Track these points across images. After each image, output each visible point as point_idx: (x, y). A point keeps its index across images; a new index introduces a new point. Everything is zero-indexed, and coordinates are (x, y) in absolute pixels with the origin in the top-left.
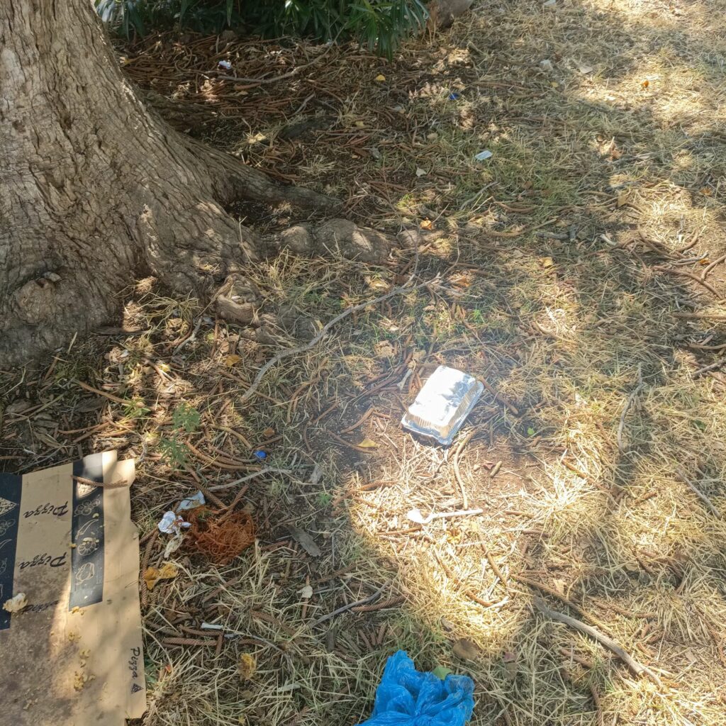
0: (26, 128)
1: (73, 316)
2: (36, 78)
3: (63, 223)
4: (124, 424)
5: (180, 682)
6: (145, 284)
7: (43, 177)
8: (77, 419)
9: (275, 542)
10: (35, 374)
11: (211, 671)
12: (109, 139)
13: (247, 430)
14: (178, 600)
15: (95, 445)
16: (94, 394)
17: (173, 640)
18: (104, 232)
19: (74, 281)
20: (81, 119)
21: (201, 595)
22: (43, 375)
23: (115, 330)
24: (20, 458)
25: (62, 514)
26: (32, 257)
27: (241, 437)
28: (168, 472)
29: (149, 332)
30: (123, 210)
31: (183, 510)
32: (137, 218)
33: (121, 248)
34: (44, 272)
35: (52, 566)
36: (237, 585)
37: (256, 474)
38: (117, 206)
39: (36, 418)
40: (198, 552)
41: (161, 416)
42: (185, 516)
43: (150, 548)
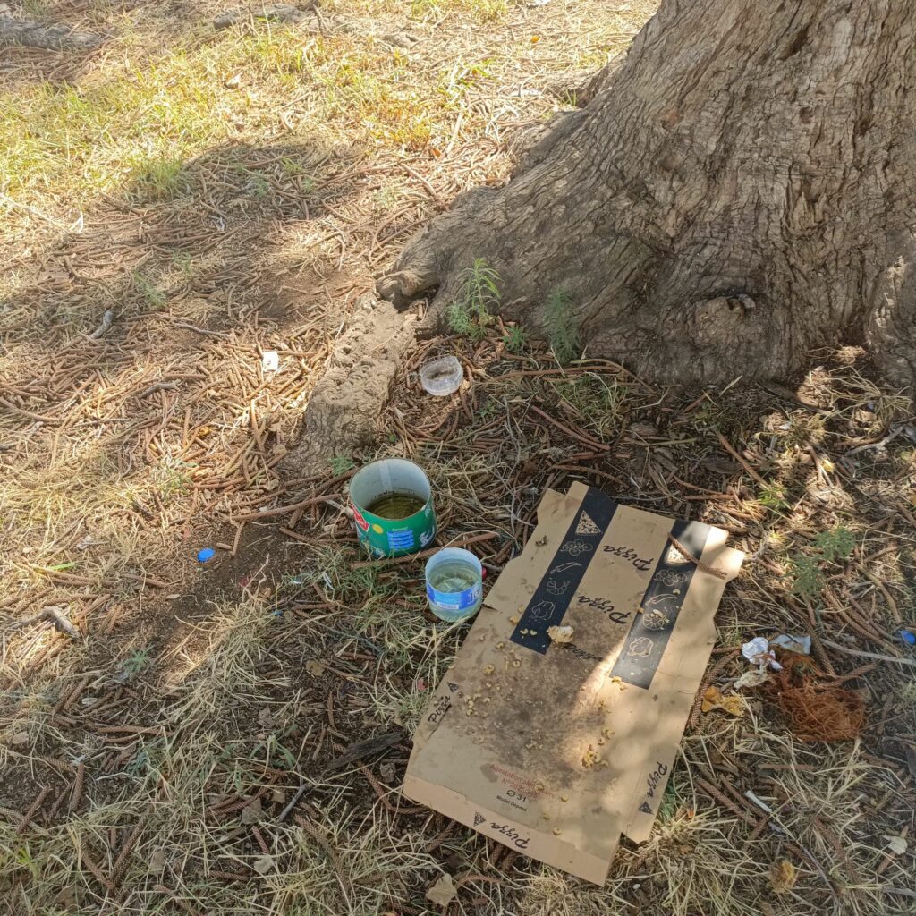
0: (813, 119)
1: (746, 356)
2: (859, 64)
3: (791, 244)
4: (750, 506)
5: (697, 837)
6: (849, 352)
7: (799, 183)
8: (700, 473)
9: (881, 756)
10: (675, 402)
11: (736, 851)
12: (901, 161)
13: (903, 596)
14: (730, 745)
15: (707, 514)
16: (730, 455)
17: (706, 785)
18: (832, 272)
19: (768, 316)
20: (882, 127)
21: (760, 757)
22: (684, 407)
23: (786, 393)
24: (623, 484)
25: (641, 568)
26: (735, 270)
27: (891, 601)
28: (778, 591)
29: (828, 414)
30: (869, 253)
31: (779, 646)
32: (882, 269)
33: (841, 298)
34: (740, 293)
35: (611, 618)
36: (809, 775)
37: (893, 659)
38: (865, 246)
39: (656, 450)
40: (776, 705)
41: (798, 521)
42: (780, 655)
43: (723, 666)
